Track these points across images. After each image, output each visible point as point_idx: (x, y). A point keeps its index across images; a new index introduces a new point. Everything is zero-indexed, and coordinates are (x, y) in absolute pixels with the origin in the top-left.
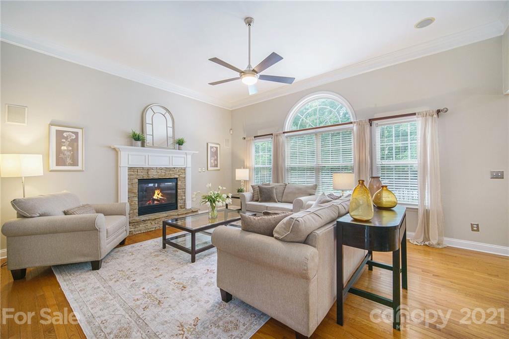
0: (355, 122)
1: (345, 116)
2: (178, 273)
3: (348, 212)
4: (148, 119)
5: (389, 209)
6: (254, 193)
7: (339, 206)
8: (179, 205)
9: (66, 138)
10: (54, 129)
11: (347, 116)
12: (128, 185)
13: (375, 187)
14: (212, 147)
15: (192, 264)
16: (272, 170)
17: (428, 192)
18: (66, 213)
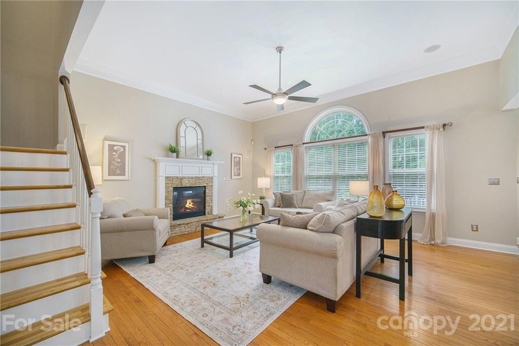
0: (369, 135)
1: (358, 123)
2: (222, 265)
3: (365, 212)
4: (182, 133)
5: (398, 210)
6: (275, 200)
7: (358, 207)
8: (207, 211)
9: (116, 151)
10: (107, 143)
11: (360, 123)
12: (165, 192)
13: (387, 192)
14: (235, 158)
15: (231, 259)
16: (292, 179)
17: (434, 198)
18: (125, 216)
